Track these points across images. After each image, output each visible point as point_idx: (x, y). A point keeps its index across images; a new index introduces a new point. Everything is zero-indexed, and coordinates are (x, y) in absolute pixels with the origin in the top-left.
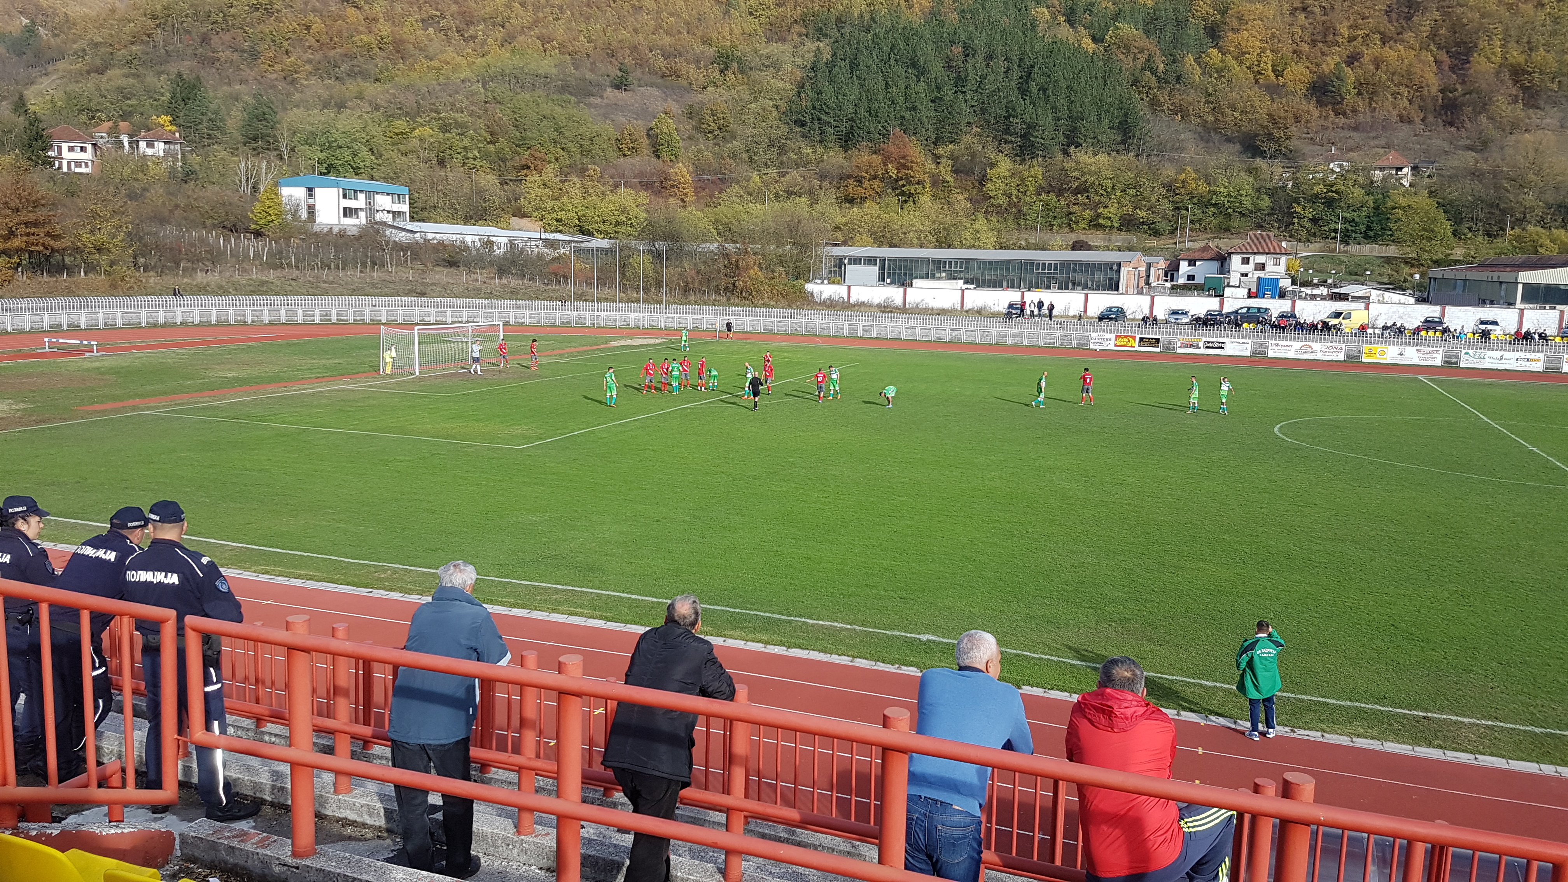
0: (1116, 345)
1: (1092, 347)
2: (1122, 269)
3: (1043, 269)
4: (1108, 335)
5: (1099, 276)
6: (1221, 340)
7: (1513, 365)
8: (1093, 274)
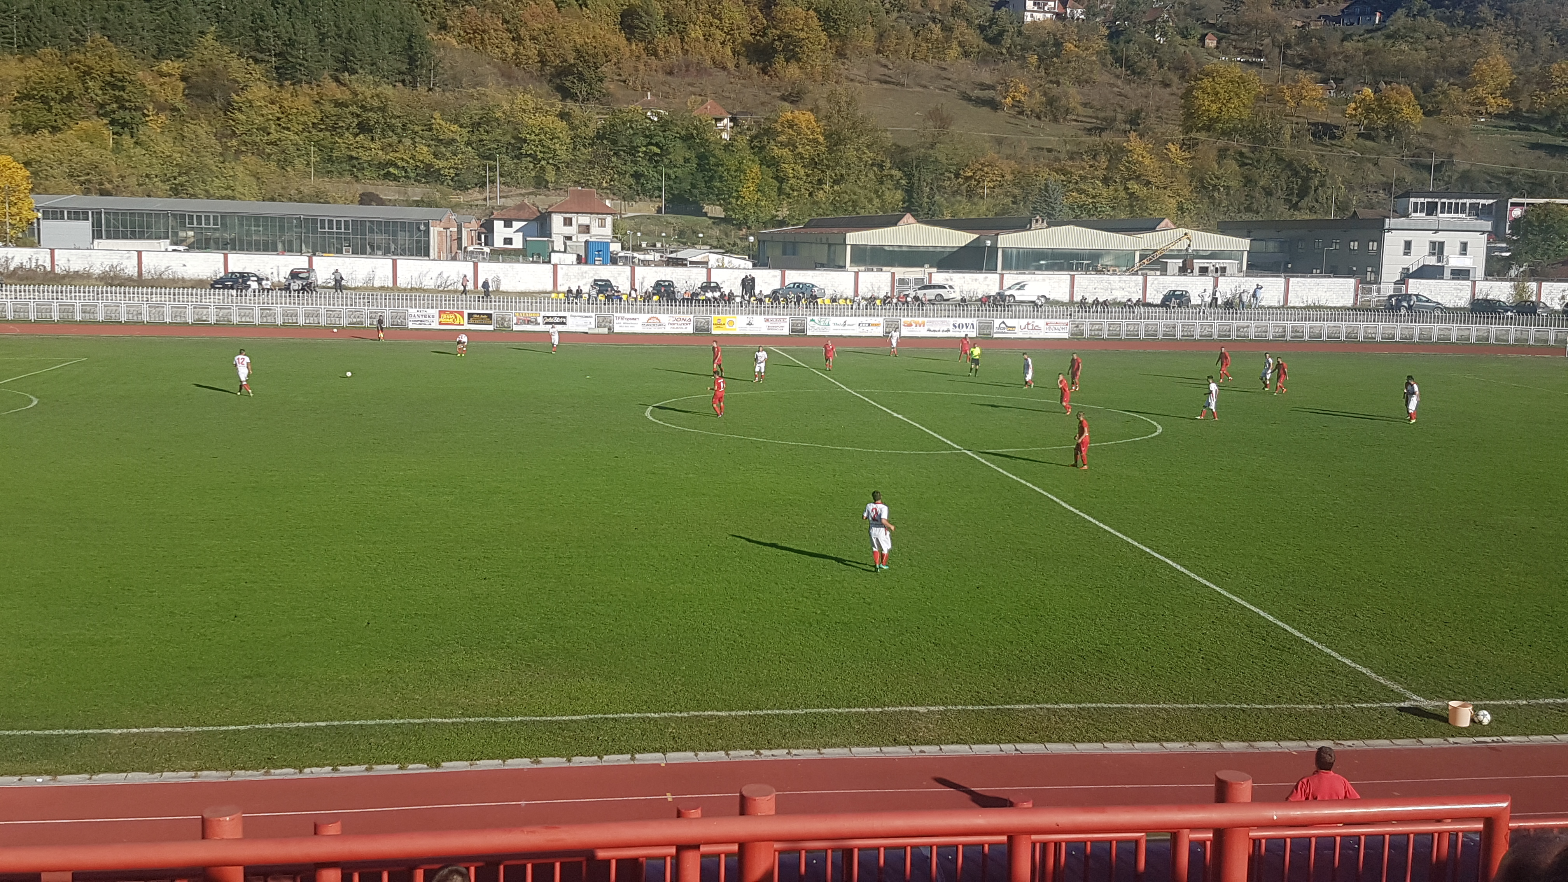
0: (440, 323)
1: (411, 326)
2: (431, 229)
3: (331, 228)
4: (430, 311)
5: (403, 237)
6: (562, 314)
7: (855, 331)
8: (395, 234)
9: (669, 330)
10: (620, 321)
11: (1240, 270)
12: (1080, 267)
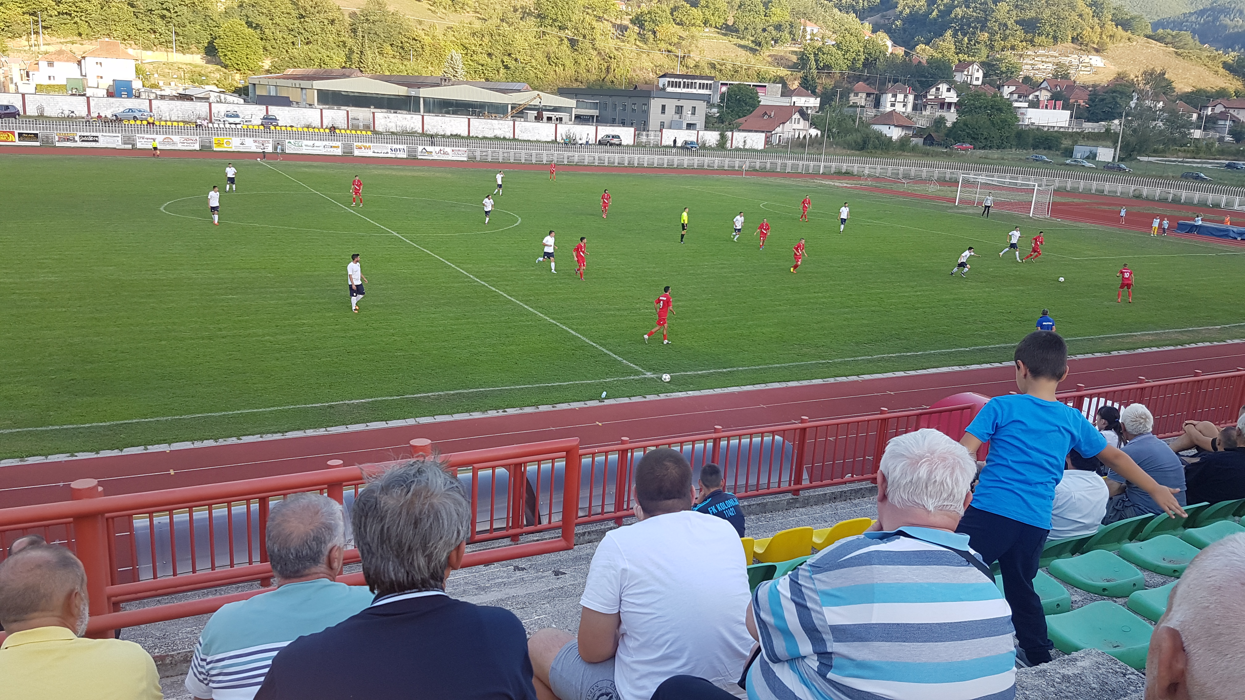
6: (95, 134)
7: (321, 151)
9: (180, 147)
10: (141, 140)
11: (571, 120)
12: (474, 113)
